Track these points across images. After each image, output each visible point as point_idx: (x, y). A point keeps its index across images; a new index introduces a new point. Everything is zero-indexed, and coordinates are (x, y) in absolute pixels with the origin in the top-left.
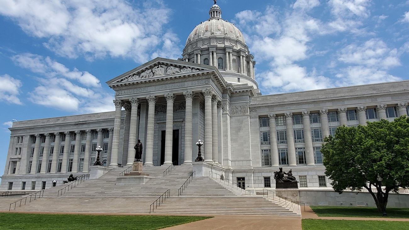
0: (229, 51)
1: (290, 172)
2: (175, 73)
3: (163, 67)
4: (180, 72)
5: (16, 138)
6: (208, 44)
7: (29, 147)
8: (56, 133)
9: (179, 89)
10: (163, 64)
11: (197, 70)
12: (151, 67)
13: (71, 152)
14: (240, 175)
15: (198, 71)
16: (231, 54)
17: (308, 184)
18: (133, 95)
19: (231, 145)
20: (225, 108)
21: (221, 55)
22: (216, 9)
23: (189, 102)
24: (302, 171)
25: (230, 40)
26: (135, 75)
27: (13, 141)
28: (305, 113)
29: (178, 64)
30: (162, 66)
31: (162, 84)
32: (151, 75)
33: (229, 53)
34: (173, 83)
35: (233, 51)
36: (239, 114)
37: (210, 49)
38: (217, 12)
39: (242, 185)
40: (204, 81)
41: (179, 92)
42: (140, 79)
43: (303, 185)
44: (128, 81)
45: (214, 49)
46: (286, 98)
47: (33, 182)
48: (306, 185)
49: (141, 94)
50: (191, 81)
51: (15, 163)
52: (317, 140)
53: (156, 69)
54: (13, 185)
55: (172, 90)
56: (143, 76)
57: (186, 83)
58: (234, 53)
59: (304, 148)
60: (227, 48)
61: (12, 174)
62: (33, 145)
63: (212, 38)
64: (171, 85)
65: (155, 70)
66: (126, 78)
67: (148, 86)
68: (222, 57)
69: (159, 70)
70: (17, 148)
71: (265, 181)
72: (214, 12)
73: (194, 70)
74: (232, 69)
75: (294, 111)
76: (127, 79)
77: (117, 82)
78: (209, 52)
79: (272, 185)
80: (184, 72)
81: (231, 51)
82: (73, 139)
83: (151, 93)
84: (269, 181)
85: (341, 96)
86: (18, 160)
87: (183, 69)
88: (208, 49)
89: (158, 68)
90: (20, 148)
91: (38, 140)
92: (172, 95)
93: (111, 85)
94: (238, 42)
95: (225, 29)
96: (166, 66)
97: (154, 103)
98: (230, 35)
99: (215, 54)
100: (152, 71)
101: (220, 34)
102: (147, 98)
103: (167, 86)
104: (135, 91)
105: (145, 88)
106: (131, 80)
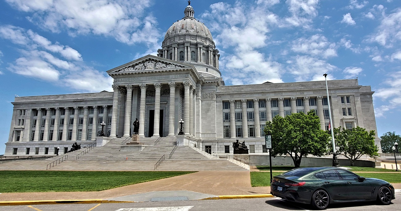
0: (200, 46)
1: (244, 142)
2: (162, 68)
3: (153, 63)
4: (166, 67)
5: (19, 111)
6: (183, 39)
7: (31, 119)
8: (56, 108)
9: (165, 80)
10: (153, 60)
11: (179, 66)
12: (143, 62)
13: (70, 124)
14: (208, 144)
16: (202, 49)
17: (256, 151)
18: (129, 82)
19: (202, 122)
20: (198, 94)
21: (194, 50)
22: (190, 10)
23: (172, 90)
24: (252, 141)
25: (201, 37)
26: (130, 67)
27: (15, 114)
28: (255, 100)
29: (165, 61)
30: (152, 61)
31: (152, 76)
32: (143, 68)
33: (200, 48)
34: (161, 75)
35: (203, 46)
36: (208, 99)
37: (185, 44)
38: (190, 12)
39: (209, 151)
40: (184, 75)
41: (165, 82)
42: (134, 70)
43: (252, 152)
44: (125, 71)
45: (188, 45)
46: (242, 89)
47: (36, 148)
48: (254, 152)
49: (135, 82)
50: (175, 74)
51: (18, 132)
52: (263, 120)
53: (147, 64)
54: (18, 150)
55: (160, 80)
56: (136, 68)
57: (171, 76)
58: (204, 48)
59: (254, 126)
60: (199, 44)
61: (16, 141)
62: (35, 117)
63: (187, 35)
64: (159, 77)
66: (123, 69)
67: (141, 76)
69: (150, 64)
70: (20, 120)
71: (225, 148)
72: (188, 12)
73: (177, 67)
74: (202, 61)
75: (248, 99)
77: (115, 72)
79: (230, 151)
80: (169, 68)
81: (201, 46)
82: (72, 114)
83: (143, 82)
84: (229, 148)
85: (281, 90)
86: (21, 129)
87: (169, 65)
88: (183, 44)
89: (149, 62)
90: (23, 120)
91: (39, 113)
92: (160, 85)
93: (111, 74)
94: (207, 39)
95: (197, 28)
96: (155, 61)
97: (145, 90)
98: (201, 33)
99: (189, 48)
100: (144, 65)
101: (193, 32)
102: (140, 86)
103: (156, 77)
104: (130, 79)
105: (138, 78)
106: (127, 71)
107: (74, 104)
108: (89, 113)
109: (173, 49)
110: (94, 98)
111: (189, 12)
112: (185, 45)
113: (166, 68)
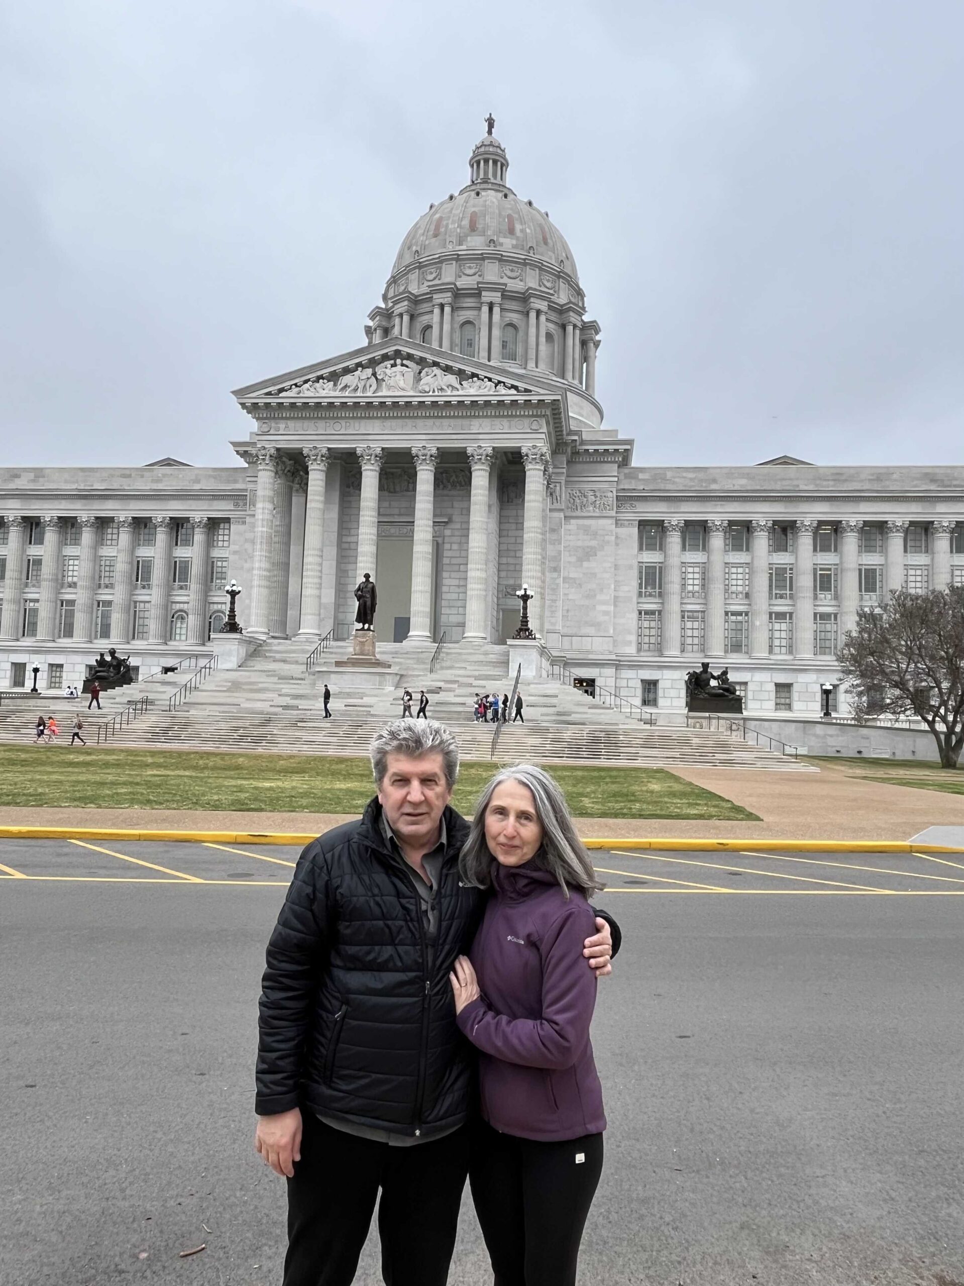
0: (538, 306)
1: (725, 673)
2: (446, 389)
3: (407, 367)
4: (458, 386)
6: (474, 274)
8: (9, 516)
9: (455, 437)
10: (410, 357)
11: (510, 388)
12: (373, 363)
14: (584, 673)
15: (513, 391)
16: (543, 318)
18: (315, 437)
21: (514, 317)
23: (481, 476)
25: (541, 267)
26: (321, 381)
28: (759, 525)
29: (457, 366)
30: (405, 362)
31: (405, 417)
32: (371, 386)
33: (539, 312)
34: (438, 417)
35: (550, 307)
36: (589, 511)
37: (484, 293)
38: (495, 162)
40: (527, 421)
41: (455, 444)
42: (337, 393)
44: (301, 395)
45: (496, 297)
49: (339, 438)
50: (491, 416)
53: (388, 371)
55: (433, 437)
56: (346, 386)
57: (475, 422)
58: (549, 312)
60: (534, 296)
63: (488, 258)
64: (430, 422)
65: (385, 373)
66: (294, 387)
67: (361, 418)
68: (515, 322)
69: (398, 373)
71: (645, 690)
72: (486, 161)
73: (502, 390)
74: (542, 365)
75: (734, 517)
76: (298, 389)
77: (267, 394)
78: (482, 303)
79: (661, 702)
80: (472, 391)
81: (543, 306)
83: (371, 437)
84: (655, 691)
87: (471, 380)
88: (477, 293)
89: (392, 366)
92: (435, 452)
93: (249, 402)
94: (563, 278)
95: (528, 231)
96: (418, 364)
97: (378, 469)
98: (542, 255)
99: (496, 310)
100: (374, 374)
101: (514, 247)
102: (359, 451)
103: (420, 422)
104: (322, 427)
105: (352, 421)
106: (312, 395)
107: (78, 504)
108: (135, 543)
109: (437, 311)
110: (155, 486)
111: (491, 162)
112: (484, 299)
113: (461, 392)
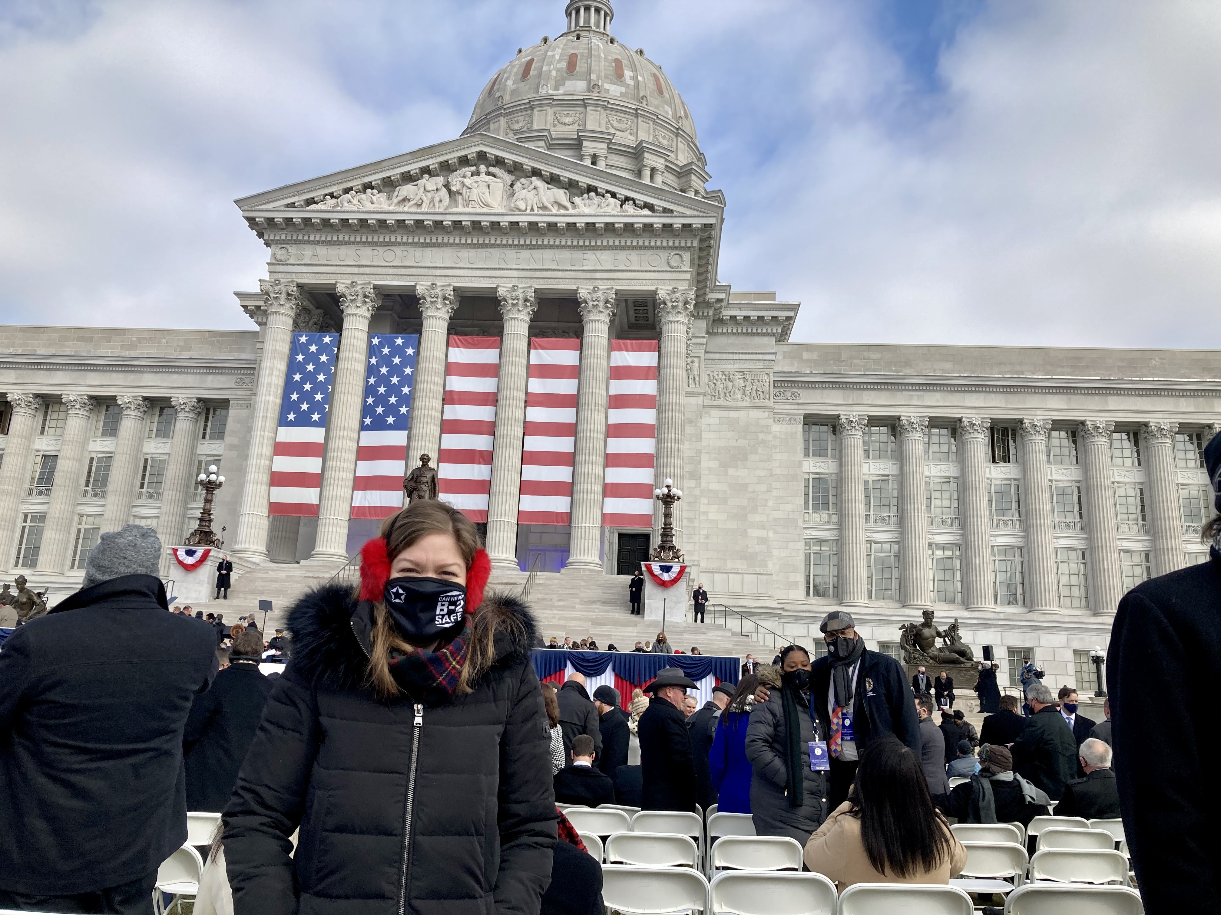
0: (654, 164)
1: (954, 627)
2: (550, 206)
3: (494, 176)
4: (568, 205)
6: (573, 122)
9: (561, 274)
10: (499, 162)
11: (641, 208)
12: (446, 168)
15: (646, 212)
18: (355, 270)
25: (656, 119)
26: (369, 191)
28: (971, 425)
29: (566, 175)
30: (491, 169)
32: (441, 201)
33: (653, 170)
34: (537, 246)
35: (666, 166)
36: (736, 400)
37: (585, 144)
38: (598, 10)
40: (664, 255)
41: (561, 285)
42: (391, 208)
44: (339, 208)
45: (601, 148)
49: (390, 271)
50: (613, 247)
52: (1006, 524)
53: (466, 181)
55: (530, 274)
56: (405, 200)
57: (590, 255)
58: (666, 174)
59: (959, 549)
60: (648, 150)
63: (592, 105)
64: (525, 254)
65: (463, 184)
66: (328, 197)
67: (425, 244)
69: (480, 183)
73: (629, 208)
75: (935, 412)
76: (334, 201)
77: (287, 206)
78: (582, 156)
80: (587, 211)
81: (658, 163)
83: (439, 272)
87: (586, 196)
88: (577, 144)
89: (473, 174)
92: (530, 294)
93: (260, 216)
95: (640, 78)
96: (510, 172)
97: (448, 316)
98: (655, 106)
100: (447, 186)
101: (623, 94)
102: (419, 291)
103: (510, 254)
104: (367, 255)
105: (411, 250)
106: (355, 208)
107: (11, 376)
111: (593, 10)
112: (585, 151)
113: (571, 211)
